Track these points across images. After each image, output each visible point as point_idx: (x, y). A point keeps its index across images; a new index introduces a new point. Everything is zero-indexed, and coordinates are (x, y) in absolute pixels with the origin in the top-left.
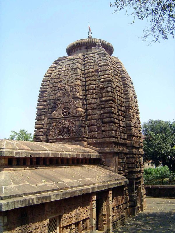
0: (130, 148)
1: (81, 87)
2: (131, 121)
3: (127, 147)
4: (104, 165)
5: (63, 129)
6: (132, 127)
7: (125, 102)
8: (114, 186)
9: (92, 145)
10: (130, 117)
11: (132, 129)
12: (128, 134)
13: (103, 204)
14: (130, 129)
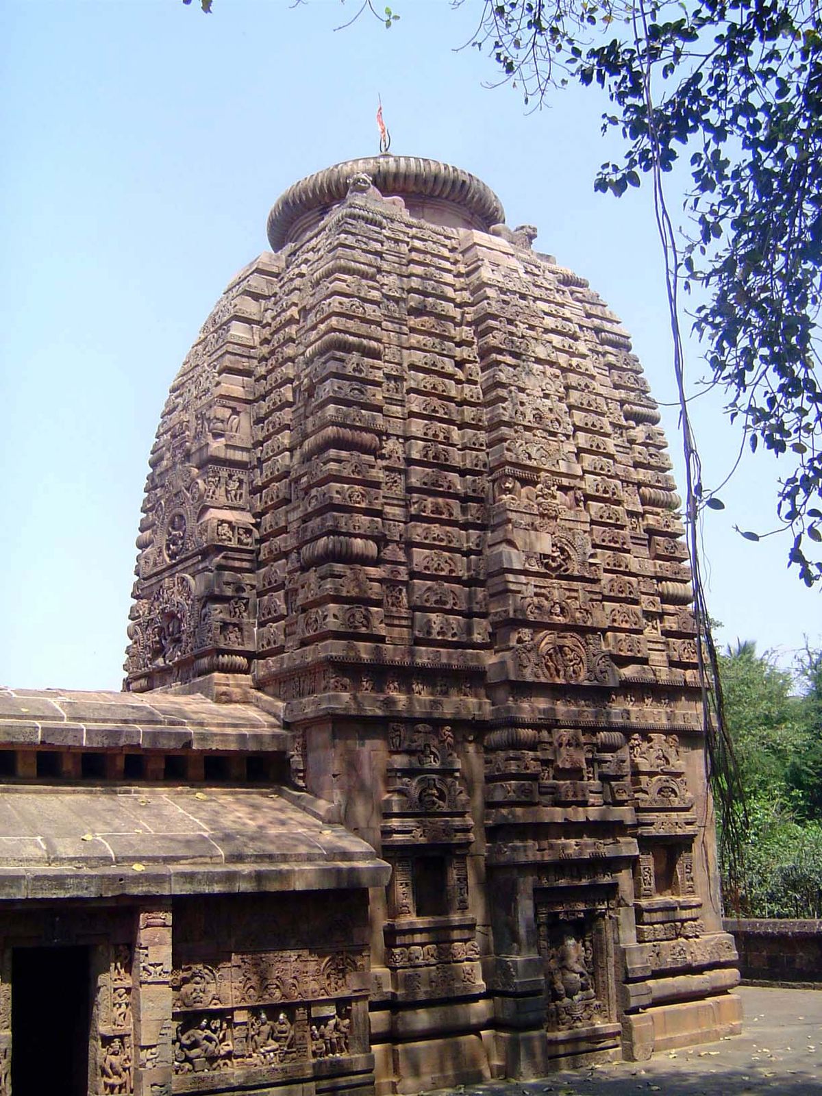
0: (501, 694)
1: (239, 406)
2: (511, 543)
3: (490, 690)
4: (300, 789)
5: (165, 627)
6: (511, 577)
7: (490, 445)
8: (179, 889)
9: (270, 689)
10: (509, 521)
11: (512, 587)
12: (497, 619)
13: (102, 979)
14: (501, 588)
